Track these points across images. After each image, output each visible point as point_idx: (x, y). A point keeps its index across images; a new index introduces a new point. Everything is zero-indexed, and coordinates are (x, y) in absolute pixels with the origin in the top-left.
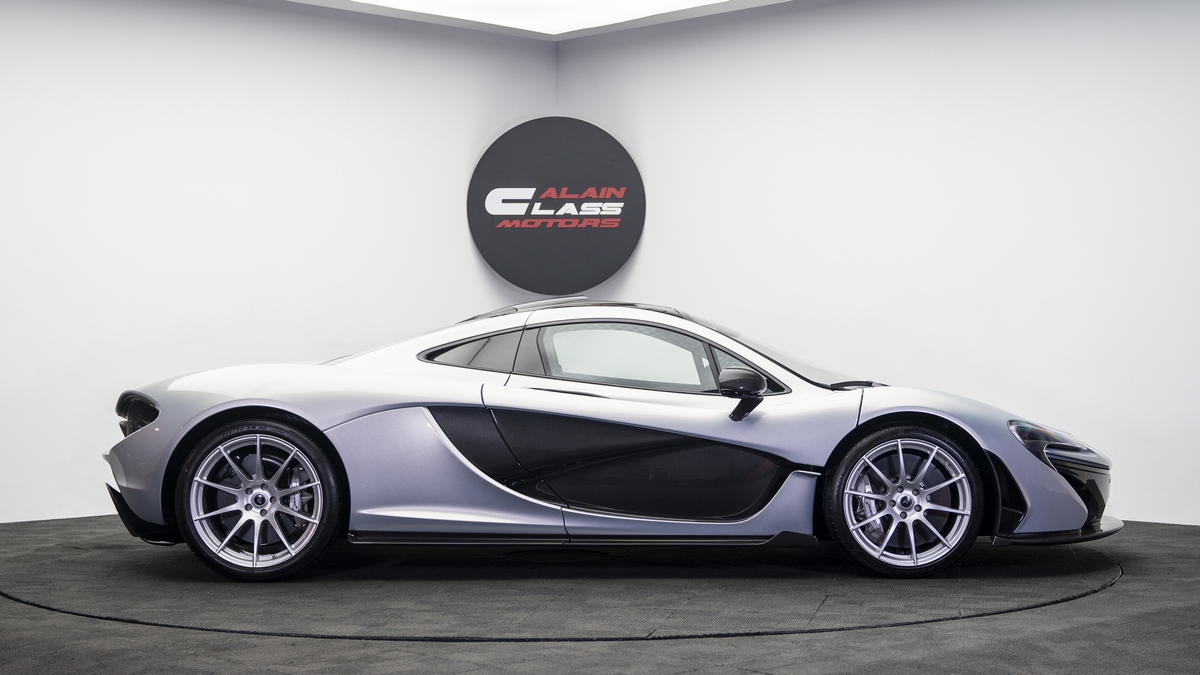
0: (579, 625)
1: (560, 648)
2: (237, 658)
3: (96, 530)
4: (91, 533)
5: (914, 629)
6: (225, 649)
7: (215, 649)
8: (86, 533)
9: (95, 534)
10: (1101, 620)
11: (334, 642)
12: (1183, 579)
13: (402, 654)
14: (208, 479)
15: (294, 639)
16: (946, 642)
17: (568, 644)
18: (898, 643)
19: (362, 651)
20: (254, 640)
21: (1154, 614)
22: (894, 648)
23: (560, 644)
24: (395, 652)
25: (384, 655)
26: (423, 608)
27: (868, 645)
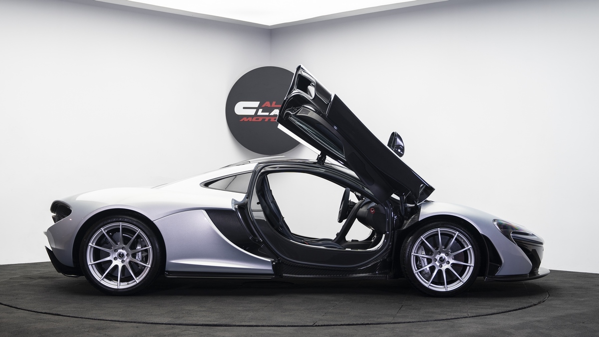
0: (279, 319)
1: (270, 330)
2: (109, 333)
3: (40, 269)
4: (37, 271)
5: (445, 322)
6: (103, 329)
7: (99, 329)
8: (35, 271)
9: (39, 271)
10: (538, 319)
11: (157, 326)
12: (579, 299)
13: (191, 332)
14: (96, 245)
15: (138, 324)
16: (461, 329)
17: (274, 328)
18: (437, 329)
19: (171, 331)
20: (118, 324)
21: (564, 316)
22: (435, 332)
23: (269, 328)
24: (187, 331)
25: (182, 333)
26: (202, 309)
27: (422, 330)
